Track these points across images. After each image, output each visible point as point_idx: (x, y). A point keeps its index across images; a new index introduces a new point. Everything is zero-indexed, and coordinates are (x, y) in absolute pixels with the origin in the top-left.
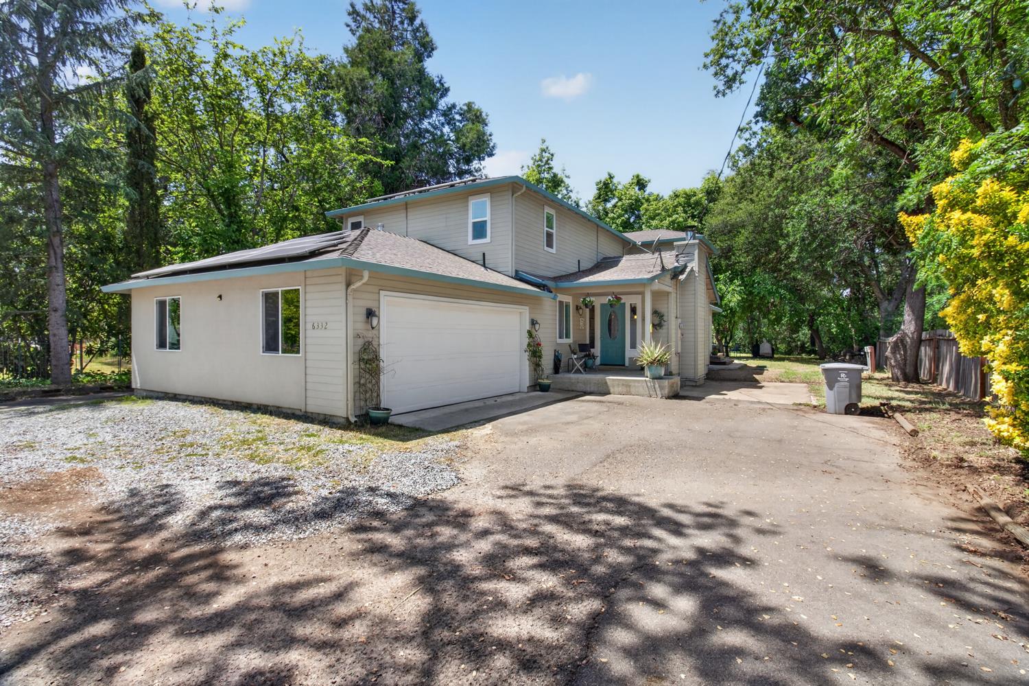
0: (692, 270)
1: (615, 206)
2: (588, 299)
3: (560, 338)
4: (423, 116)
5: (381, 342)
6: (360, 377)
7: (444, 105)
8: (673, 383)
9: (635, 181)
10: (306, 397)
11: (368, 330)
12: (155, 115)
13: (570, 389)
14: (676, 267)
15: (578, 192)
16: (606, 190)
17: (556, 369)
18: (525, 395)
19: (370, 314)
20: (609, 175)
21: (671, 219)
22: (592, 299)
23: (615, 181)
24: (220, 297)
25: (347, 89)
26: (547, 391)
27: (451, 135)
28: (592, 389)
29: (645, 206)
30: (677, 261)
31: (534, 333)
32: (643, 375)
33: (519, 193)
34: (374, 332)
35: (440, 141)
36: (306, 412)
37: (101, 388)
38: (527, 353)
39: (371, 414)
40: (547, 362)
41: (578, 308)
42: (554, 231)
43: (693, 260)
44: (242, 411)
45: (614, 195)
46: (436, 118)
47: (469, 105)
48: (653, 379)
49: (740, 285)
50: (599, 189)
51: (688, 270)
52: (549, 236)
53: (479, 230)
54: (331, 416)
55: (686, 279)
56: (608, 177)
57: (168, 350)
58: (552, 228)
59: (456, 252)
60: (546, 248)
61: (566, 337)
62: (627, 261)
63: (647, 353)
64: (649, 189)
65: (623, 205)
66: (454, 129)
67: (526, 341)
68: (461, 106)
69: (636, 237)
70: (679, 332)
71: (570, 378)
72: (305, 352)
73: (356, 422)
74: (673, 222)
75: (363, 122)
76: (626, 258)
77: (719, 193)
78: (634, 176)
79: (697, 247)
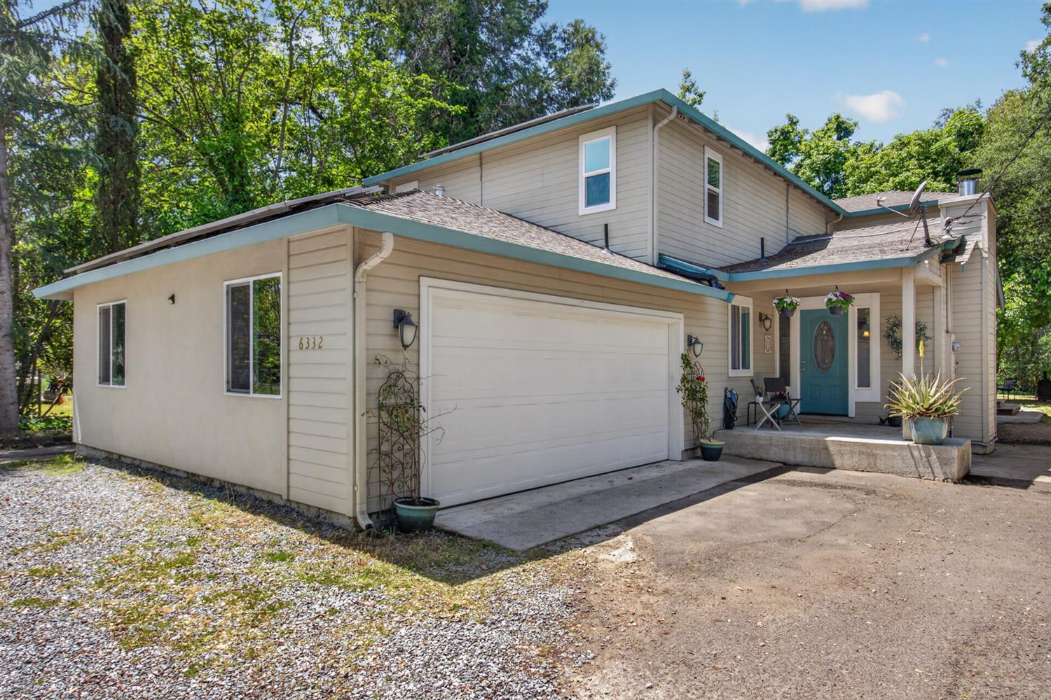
0: (976, 248)
1: (799, 166)
2: (788, 300)
3: (734, 368)
4: (510, 45)
5: (423, 374)
6: (381, 439)
7: (539, 28)
8: (964, 452)
9: (833, 125)
10: (289, 473)
11: (396, 351)
12: (137, 51)
13: (756, 456)
14: (948, 242)
16: (784, 142)
17: (729, 420)
18: (680, 467)
19: (401, 319)
20: (790, 118)
21: (897, 180)
22: (795, 299)
23: (799, 128)
24: (172, 298)
25: (401, 9)
26: (716, 459)
27: (550, 71)
28: (800, 458)
29: (852, 161)
30: (948, 232)
31: (693, 360)
32: (899, 436)
33: (666, 121)
34: (409, 354)
35: (534, 79)
36: (288, 500)
37: (55, 439)
38: (681, 394)
39: (399, 512)
40: (714, 409)
41: (762, 318)
42: (720, 191)
43: (978, 228)
44: (192, 492)
45: (798, 150)
46: (528, 47)
47: (576, 27)
48: (924, 444)
49: (1023, 282)
50: (774, 141)
51: (970, 247)
52: (713, 198)
53: (598, 188)
54: (327, 511)
55: (969, 262)
56: (787, 122)
57: (111, 386)
58: (717, 186)
59: (559, 229)
60: (708, 219)
61: (744, 367)
62: (839, 239)
63: (911, 396)
65: (812, 164)
66: (554, 59)
67: (679, 371)
68: (565, 27)
69: (850, 204)
70: (953, 357)
71: (756, 437)
72: (289, 392)
73: (369, 526)
75: (424, 58)
76: (837, 236)
77: (981, 134)
78: (830, 120)
79: (985, 206)
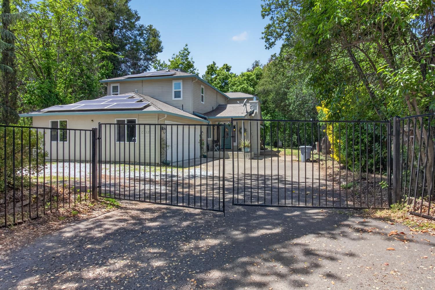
0: (256, 112)
1: (216, 78)
2: (220, 123)
7: (138, 25)
9: (225, 67)
13: (214, 157)
14: (251, 111)
15: (198, 70)
16: (211, 69)
17: (208, 150)
20: (214, 62)
21: (242, 86)
23: (216, 66)
24: (92, 120)
26: (206, 158)
29: (230, 79)
30: (251, 108)
31: (201, 136)
32: (241, 152)
33: (195, 81)
38: (200, 143)
40: (205, 147)
42: (204, 95)
43: (257, 108)
45: (215, 73)
47: (151, 26)
49: (270, 117)
50: (208, 69)
52: (202, 97)
53: (177, 95)
55: (254, 116)
56: (212, 63)
57: (59, 142)
59: (167, 103)
60: (201, 102)
61: (210, 137)
63: (243, 143)
64: (231, 71)
65: (220, 78)
67: (199, 139)
68: (146, 26)
71: (213, 153)
74: (243, 87)
76: (228, 106)
77: (261, 76)
78: (224, 65)
79: (258, 104)
